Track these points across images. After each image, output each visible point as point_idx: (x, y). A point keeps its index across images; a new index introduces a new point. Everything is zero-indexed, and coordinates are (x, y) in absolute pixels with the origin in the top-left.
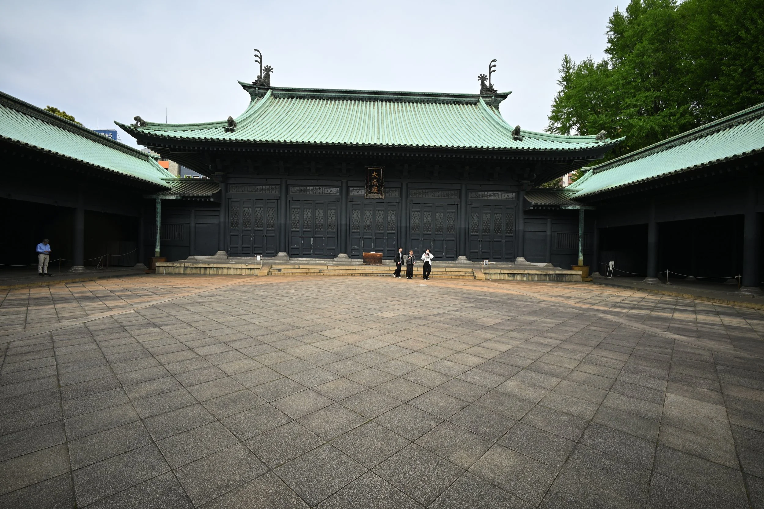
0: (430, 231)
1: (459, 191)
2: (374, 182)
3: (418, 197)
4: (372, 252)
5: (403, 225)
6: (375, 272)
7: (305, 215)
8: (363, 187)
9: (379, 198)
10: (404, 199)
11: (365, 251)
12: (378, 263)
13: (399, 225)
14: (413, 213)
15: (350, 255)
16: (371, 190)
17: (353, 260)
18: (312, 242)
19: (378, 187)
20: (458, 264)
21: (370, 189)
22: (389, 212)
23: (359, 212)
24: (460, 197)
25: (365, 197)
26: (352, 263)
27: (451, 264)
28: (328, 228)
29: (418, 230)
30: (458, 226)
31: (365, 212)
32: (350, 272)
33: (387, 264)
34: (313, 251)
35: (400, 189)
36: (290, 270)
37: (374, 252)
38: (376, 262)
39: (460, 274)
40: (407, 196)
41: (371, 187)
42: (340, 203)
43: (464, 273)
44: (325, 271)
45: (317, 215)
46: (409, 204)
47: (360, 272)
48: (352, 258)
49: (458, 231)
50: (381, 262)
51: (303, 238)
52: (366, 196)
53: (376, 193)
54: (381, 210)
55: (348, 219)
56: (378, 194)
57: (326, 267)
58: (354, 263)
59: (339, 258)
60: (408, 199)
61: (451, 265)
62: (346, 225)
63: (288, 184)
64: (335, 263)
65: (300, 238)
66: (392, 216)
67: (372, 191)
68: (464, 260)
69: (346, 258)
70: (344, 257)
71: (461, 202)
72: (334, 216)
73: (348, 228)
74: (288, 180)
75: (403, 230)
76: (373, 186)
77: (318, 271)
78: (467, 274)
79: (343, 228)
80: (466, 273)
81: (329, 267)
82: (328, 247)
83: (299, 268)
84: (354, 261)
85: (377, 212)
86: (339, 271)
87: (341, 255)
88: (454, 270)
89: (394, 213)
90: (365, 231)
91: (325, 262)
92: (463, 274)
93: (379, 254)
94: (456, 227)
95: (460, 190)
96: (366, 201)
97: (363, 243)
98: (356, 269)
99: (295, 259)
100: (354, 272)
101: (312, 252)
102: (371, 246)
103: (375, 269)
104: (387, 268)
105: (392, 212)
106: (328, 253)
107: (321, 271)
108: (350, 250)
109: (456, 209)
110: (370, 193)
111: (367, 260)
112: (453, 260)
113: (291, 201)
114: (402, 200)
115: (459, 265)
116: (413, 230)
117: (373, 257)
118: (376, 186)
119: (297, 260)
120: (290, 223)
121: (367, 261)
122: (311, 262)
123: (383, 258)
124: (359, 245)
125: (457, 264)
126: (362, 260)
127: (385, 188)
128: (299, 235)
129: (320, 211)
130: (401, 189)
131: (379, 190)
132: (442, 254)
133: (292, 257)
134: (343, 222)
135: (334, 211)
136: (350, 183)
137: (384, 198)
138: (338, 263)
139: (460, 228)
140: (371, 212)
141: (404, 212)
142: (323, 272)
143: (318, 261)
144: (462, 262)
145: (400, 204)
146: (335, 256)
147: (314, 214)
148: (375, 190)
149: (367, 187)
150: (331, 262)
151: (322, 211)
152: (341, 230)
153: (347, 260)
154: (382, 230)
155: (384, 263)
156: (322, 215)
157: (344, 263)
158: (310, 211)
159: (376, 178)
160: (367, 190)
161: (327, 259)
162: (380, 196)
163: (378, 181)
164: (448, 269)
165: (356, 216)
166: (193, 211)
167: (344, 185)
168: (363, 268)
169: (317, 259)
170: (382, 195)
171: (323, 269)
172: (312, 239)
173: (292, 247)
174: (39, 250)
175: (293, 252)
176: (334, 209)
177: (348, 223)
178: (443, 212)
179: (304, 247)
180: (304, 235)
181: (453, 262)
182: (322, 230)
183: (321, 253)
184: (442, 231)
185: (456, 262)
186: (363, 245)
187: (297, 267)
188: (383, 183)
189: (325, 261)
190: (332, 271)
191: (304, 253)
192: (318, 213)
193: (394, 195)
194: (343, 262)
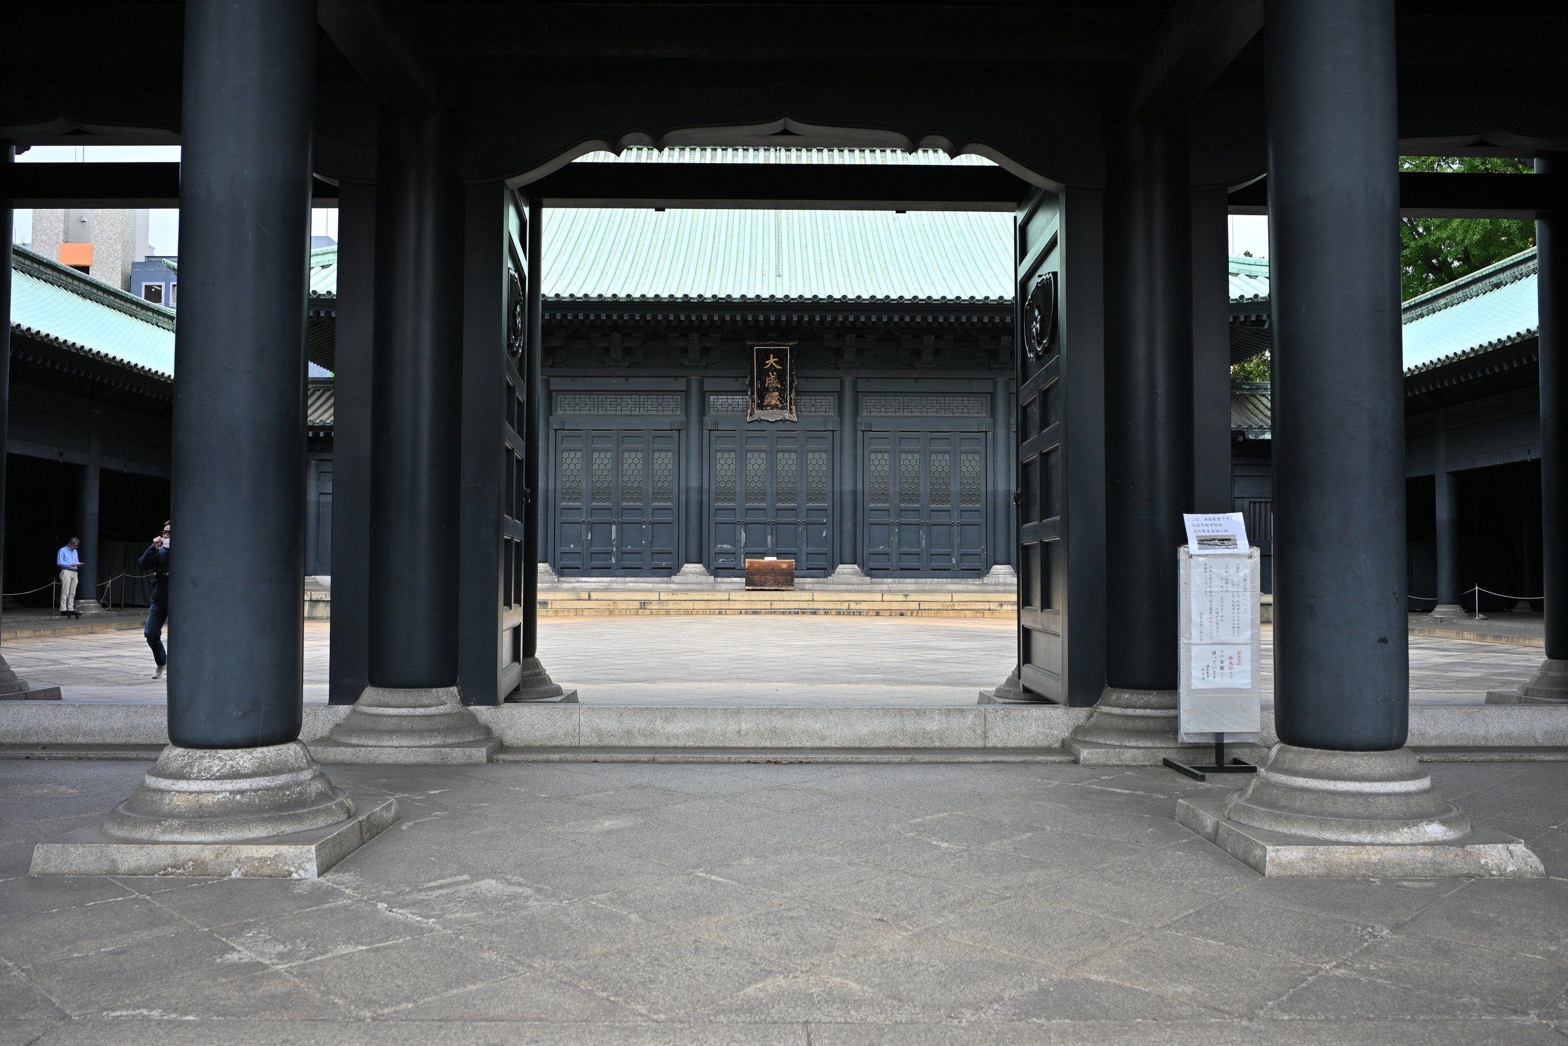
0: (918, 501)
1: (989, 396)
2: (772, 380)
3: (883, 414)
4: (767, 559)
5: (848, 487)
6: (776, 606)
7: (595, 467)
8: (744, 393)
9: (784, 421)
10: (848, 421)
11: (748, 555)
12: (783, 584)
13: (837, 488)
14: (873, 456)
15: (712, 568)
16: (763, 401)
17: (719, 580)
18: (614, 536)
19: (782, 392)
20: (991, 584)
21: (762, 397)
22: (810, 456)
23: (733, 455)
24: (993, 413)
25: (749, 419)
26: (718, 587)
27: (972, 584)
28: (654, 500)
29: (886, 501)
30: (990, 488)
31: (749, 455)
32: (715, 606)
33: (807, 587)
34: (617, 560)
35: (836, 395)
36: (568, 605)
37: (775, 559)
38: (777, 583)
39: (987, 607)
40: (856, 414)
41: (763, 392)
42: (683, 433)
43: (997, 604)
44: (655, 606)
45: (626, 467)
46: (860, 434)
47: (739, 606)
48: (716, 576)
49: (990, 499)
50: (791, 583)
51: (591, 525)
52: (751, 415)
53: (776, 406)
54: (790, 451)
55: (706, 476)
56: (782, 408)
57: (655, 596)
58: (724, 587)
59: (684, 574)
60: (859, 420)
61: (972, 588)
62: (701, 490)
63: (552, 388)
64: (673, 586)
65: (583, 526)
66: (818, 462)
67: (766, 402)
68: (1006, 574)
69: (700, 574)
70: (696, 573)
71: (995, 425)
72: (670, 467)
73: (705, 497)
74: (552, 380)
75: (848, 500)
76: (767, 390)
77: (637, 605)
78: (1005, 607)
79: (694, 497)
80: (1001, 605)
81: (664, 596)
82: (654, 549)
83: (590, 599)
84: (722, 582)
85: (780, 456)
86: (689, 605)
87: (688, 568)
88: (973, 599)
89: (824, 455)
90: (749, 505)
91: (650, 586)
92: (993, 606)
93: (785, 563)
94: (983, 489)
95: (993, 395)
96: (752, 427)
97: (744, 534)
98: (729, 600)
99: (573, 579)
100: (724, 606)
101: (613, 560)
102: (766, 544)
103: (777, 599)
104: (807, 596)
105: (817, 455)
106: (655, 563)
107: (643, 604)
108: (712, 554)
109: (984, 444)
110: (761, 407)
111: (757, 578)
112: (979, 577)
113: (561, 433)
114: (841, 423)
115: (991, 588)
116: (873, 501)
117: (772, 570)
118: (777, 389)
119: (578, 582)
120: (559, 486)
121: (755, 580)
122: (614, 586)
123: (796, 573)
124: (734, 542)
125: (987, 584)
126: (744, 580)
127: (798, 393)
128: (580, 519)
129: (633, 455)
130: (840, 394)
131: (782, 399)
132: (951, 561)
133: (562, 576)
134: (694, 483)
135: (670, 455)
136: (709, 384)
137: (795, 419)
138: (683, 587)
139: (995, 492)
140: (763, 455)
141: (848, 454)
142: (648, 606)
143: (631, 582)
144: (1001, 580)
145: (837, 434)
146: (671, 570)
147: (618, 462)
148: (773, 398)
149: (752, 394)
150: (664, 586)
151: (640, 455)
152: (687, 503)
153: (704, 578)
154: (793, 500)
155: (800, 586)
156: (640, 467)
157: (698, 587)
158: (609, 455)
159: (776, 370)
160: (753, 401)
161: (653, 579)
162: (787, 415)
163: (781, 377)
164: (957, 597)
165: (726, 467)
166: (313, 462)
167: (694, 389)
168: (747, 598)
169: (627, 579)
170: (791, 412)
171: (650, 602)
172: (614, 528)
173: (563, 549)
174: (61, 561)
175: (565, 562)
176: (669, 451)
177: (706, 485)
178: (948, 453)
179: (593, 549)
180: (593, 519)
181: (977, 581)
182: (639, 504)
183: (638, 564)
184: (948, 501)
185: (986, 580)
186: (743, 541)
187: (585, 596)
188: (792, 381)
189: (647, 583)
190: (671, 606)
191: (594, 563)
192: (629, 461)
193: (822, 409)
194: (696, 584)
